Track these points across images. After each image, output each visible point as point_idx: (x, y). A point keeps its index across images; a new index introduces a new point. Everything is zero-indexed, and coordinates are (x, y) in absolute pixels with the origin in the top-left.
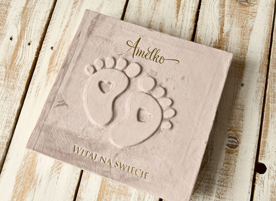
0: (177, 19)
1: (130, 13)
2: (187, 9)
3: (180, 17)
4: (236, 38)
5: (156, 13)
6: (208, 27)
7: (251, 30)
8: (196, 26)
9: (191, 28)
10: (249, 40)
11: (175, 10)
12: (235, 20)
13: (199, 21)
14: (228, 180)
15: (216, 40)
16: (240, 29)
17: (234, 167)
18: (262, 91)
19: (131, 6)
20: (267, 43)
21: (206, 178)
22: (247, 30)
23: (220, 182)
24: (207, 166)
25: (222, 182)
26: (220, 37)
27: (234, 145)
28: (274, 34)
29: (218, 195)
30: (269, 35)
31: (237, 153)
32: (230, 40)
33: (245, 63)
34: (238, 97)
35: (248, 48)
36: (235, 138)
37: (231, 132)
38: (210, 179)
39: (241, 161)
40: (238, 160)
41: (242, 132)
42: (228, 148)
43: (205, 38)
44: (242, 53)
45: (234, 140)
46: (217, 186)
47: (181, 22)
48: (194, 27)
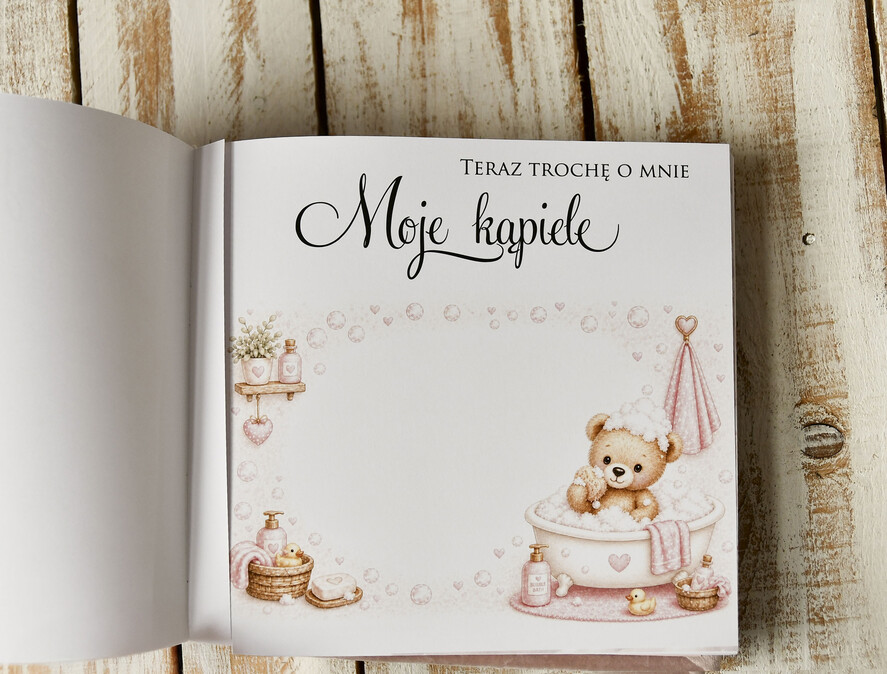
0: (514, 84)
1: (344, 117)
2: (537, 35)
3: (521, 72)
4: (741, 79)
5: (434, 86)
6: (631, 72)
7: (789, 35)
8: (586, 87)
9: (571, 99)
10: (791, 72)
11: (495, 55)
12: (721, 15)
13: (592, 64)
14: (837, 561)
15: (674, 113)
16: (749, 44)
17: (847, 514)
18: (881, 239)
19: (339, 90)
20: (859, 63)
21: (762, 575)
22: (773, 39)
23: (811, 576)
24: (757, 539)
25: (818, 573)
26: (682, 96)
27: (828, 447)
28: (876, 19)
29: (816, 614)
30: (859, 29)
31: (845, 470)
32: (722, 95)
33: (796, 159)
34: (803, 286)
35: (796, 102)
36: (825, 423)
37: (809, 407)
38: (776, 575)
39: (866, 488)
40: (856, 488)
41: (846, 397)
42: (812, 461)
43: (631, 116)
44: (778, 129)
45: (824, 429)
46: (805, 589)
47: (533, 89)
48: (582, 90)
